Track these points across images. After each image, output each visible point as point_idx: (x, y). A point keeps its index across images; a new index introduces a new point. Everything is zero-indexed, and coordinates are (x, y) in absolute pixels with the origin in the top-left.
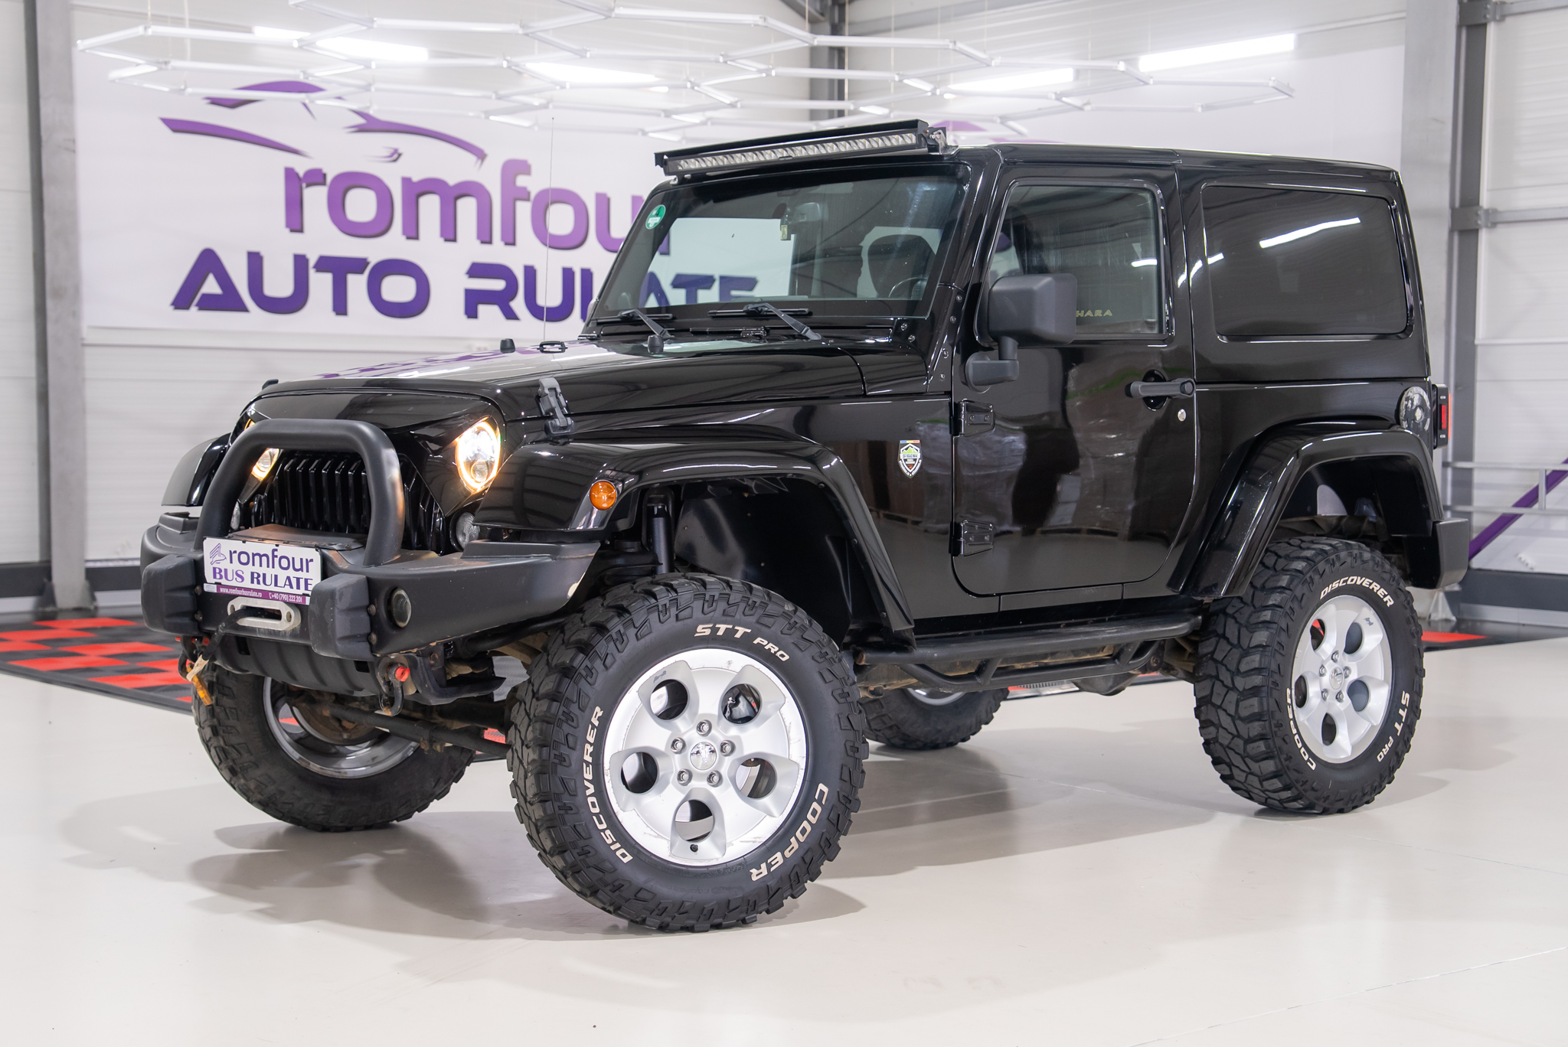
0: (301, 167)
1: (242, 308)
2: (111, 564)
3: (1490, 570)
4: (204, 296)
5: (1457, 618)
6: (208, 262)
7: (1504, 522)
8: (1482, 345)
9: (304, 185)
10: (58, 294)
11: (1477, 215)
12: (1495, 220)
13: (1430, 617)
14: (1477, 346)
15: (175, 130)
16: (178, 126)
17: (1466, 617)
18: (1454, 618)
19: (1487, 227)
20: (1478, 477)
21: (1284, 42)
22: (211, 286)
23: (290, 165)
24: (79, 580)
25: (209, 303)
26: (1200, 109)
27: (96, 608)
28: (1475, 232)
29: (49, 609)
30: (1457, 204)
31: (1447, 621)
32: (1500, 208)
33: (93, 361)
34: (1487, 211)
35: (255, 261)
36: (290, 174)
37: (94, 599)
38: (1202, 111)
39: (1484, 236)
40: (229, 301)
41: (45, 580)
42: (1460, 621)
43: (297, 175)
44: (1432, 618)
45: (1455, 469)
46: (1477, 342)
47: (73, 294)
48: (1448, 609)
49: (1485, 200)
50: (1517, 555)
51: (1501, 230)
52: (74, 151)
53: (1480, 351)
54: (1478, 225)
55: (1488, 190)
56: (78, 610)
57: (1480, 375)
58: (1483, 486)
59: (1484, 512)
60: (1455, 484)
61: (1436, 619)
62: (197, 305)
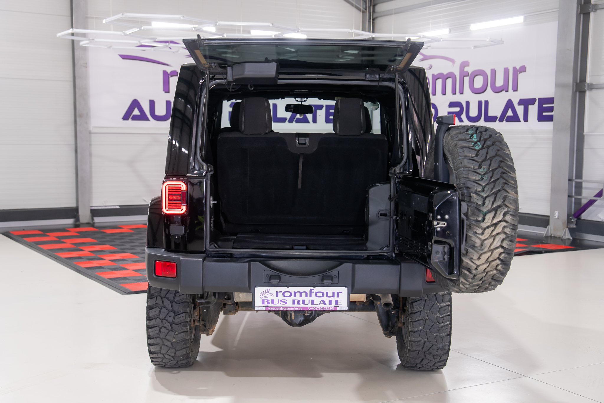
0: (169, 70)
1: (147, 119)
2: (100, 208)
3: (588, 220)
4: (134, 115)
5: (573, 238)
6: (135, 104)
7: (591, 203)
8: (587, 135)
9: (170, 76)
10: (81, 116)
11: (585, 86)
12: (592, 87)
13: (562, 237)
14: (585, 135)
15: (124, 59)
16: (124, 57)
17: (577, 237)
18: (571, 238)
19: (588, 90)
20: (584, 185)
21: (520, 19)
22: (136, 112)
23: (165, 69)
24: (88, 214)
25: (135, 118)
26: (473, 48)
27: (94, 223)
28: (585, 92)
29: (78, 223)
30: (578, 81)
31: (569, 239)
32: (594, 83)
33: (95, 139)
34: (588, 84)
35: (152, 104)
36: (165, 72)
37: (93, 219)
38: (474, 48)
39: (588, 94)
40: (143, 117)
41: (76, 213)
42: (574, 240)
43: (167, 73)
44: (563, 238)
45: (576, 182)
46: (584, 134)
47: (87, 116)
48: (569, 235)
49: (588, 80)
50: (597, 215)
51: (594, 92)
52: (86, 67)
53: (586, 137)
54: (585, 89)
55: (589, 76)
56: (88, 223)
57: (585, 146)
58: (586, 188)
59: (585, 198)
60: (576, 187)
61: (565, 238)
62: (131, 119)
